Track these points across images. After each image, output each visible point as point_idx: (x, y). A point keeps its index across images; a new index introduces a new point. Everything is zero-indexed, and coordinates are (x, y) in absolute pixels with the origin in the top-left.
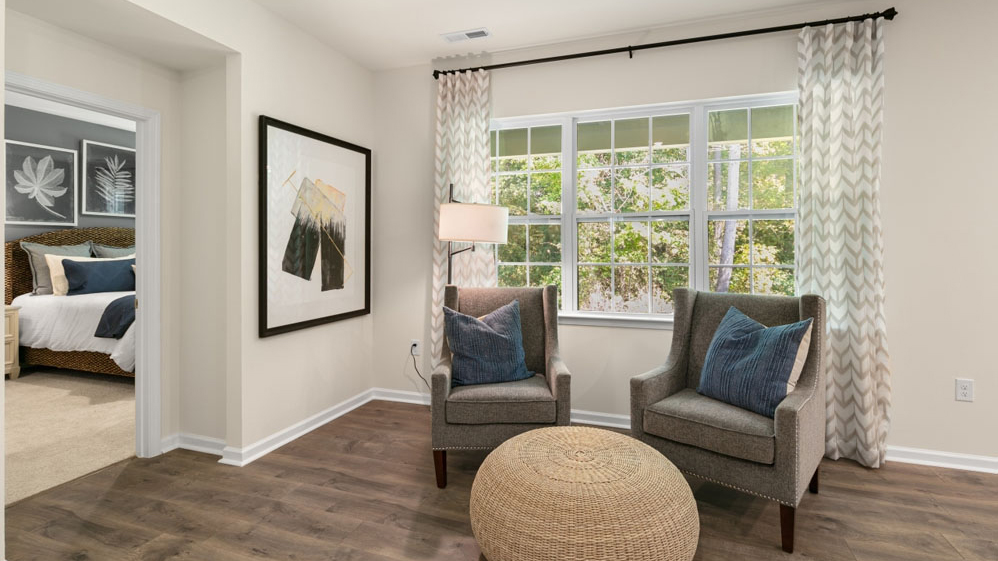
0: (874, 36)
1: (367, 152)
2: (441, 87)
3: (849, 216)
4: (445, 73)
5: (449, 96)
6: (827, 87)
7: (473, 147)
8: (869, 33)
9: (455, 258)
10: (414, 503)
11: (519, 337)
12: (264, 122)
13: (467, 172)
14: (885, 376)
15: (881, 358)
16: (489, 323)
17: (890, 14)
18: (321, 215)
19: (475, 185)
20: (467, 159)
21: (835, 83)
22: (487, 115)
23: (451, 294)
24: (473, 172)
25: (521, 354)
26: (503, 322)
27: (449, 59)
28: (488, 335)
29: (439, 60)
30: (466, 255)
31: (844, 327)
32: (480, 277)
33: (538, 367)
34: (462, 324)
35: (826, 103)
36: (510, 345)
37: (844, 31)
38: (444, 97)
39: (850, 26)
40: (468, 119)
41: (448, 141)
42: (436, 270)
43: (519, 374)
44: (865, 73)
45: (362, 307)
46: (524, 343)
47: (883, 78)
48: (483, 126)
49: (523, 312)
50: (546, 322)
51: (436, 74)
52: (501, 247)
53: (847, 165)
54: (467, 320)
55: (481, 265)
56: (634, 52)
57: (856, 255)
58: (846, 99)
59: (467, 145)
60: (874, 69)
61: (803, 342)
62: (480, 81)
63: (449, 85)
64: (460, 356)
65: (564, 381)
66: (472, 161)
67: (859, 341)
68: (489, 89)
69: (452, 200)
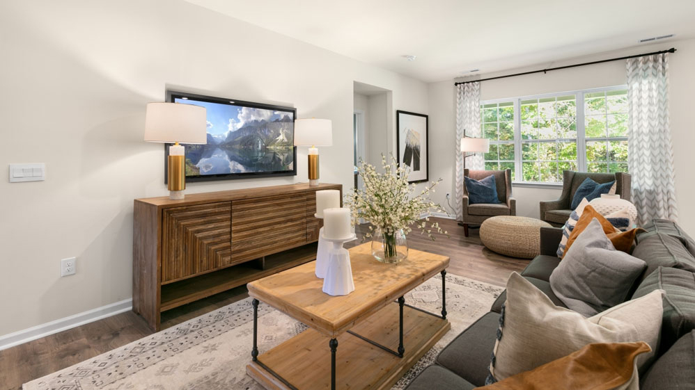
0: (663, 60)
1: (427, 116)
2: (458, 90)
3: (652, 141)
4: (460, 84)
5: (462, 93)
6: (640, 83)
7: (473, 113)
8: (661, 60)
9: (466, 158)
10: (459, 239)
11: (495, 188)
12: (398, 112)
13: (471, 123)
14: (674, 210)
15: (671, 202)
16: (483, 182)
17: (672, 51)
18: (413, 143)
19: (474, 129)
20: (470, 118)
21: (645, 82)
22: (479, 100)
23: (466, 172)
24: (473, 123)
25: (496, 194)
26: (488, 182)
27: (461, 77)
28: (483, 186)
29: (457, 78)
30: (470, 158)
31: (652, 189)
32: (477, 166)
33: (503, 200)
34: (472, 182)
35: (640, 91)
36: (491, 190)
37: (648, 60)
38: (460, 93)
39: (651, 57)
40: (470, 103)
41: (462, 111)
42: (458, 164)
43: (495, 201)
44: (659, 78)
45: (426, 178)
46: (497, 191)
47: (668, 79)
48: (477, 105)
49: (496, 179)
50: (507, 184)
51: (456, 84)
52: (486, 154)
53: (651, 119)
54: (474, 181)
55: (477, 162)
56: (547, 72)
57: (655, 157)
58: (650, 90)
59: (470, 113)
60: (664, 75)
61: (611, 189)
62: (476, 86)
63: (462, 88)
64: (471, 193)
65: (513, 202)
66: (473, 119)
67: (658, 194)
68: (480, 89)
69: (465, 136)
